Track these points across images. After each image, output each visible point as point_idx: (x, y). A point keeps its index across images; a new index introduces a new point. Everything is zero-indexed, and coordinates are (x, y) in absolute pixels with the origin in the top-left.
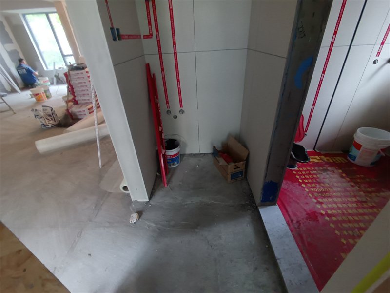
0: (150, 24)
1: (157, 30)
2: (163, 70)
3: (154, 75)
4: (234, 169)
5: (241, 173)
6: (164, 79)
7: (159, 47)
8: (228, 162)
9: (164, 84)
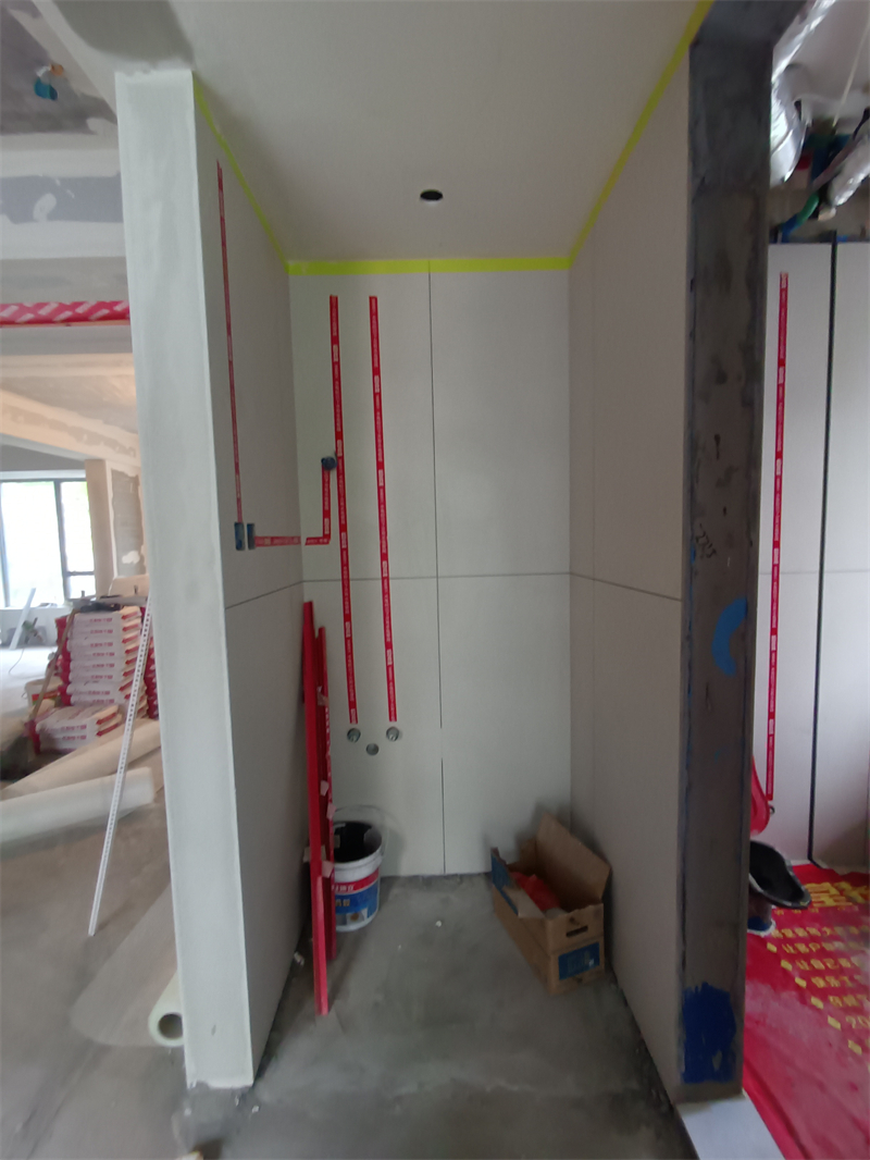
0: (326, 514)
1: (343, 528)
2: (347, 618)
3: (321, 630)
4: (569, 934)
5: (593, 950)
6: (348, 640)
7: (345, 565)
8: (543, 907)
9: (349, 653)
